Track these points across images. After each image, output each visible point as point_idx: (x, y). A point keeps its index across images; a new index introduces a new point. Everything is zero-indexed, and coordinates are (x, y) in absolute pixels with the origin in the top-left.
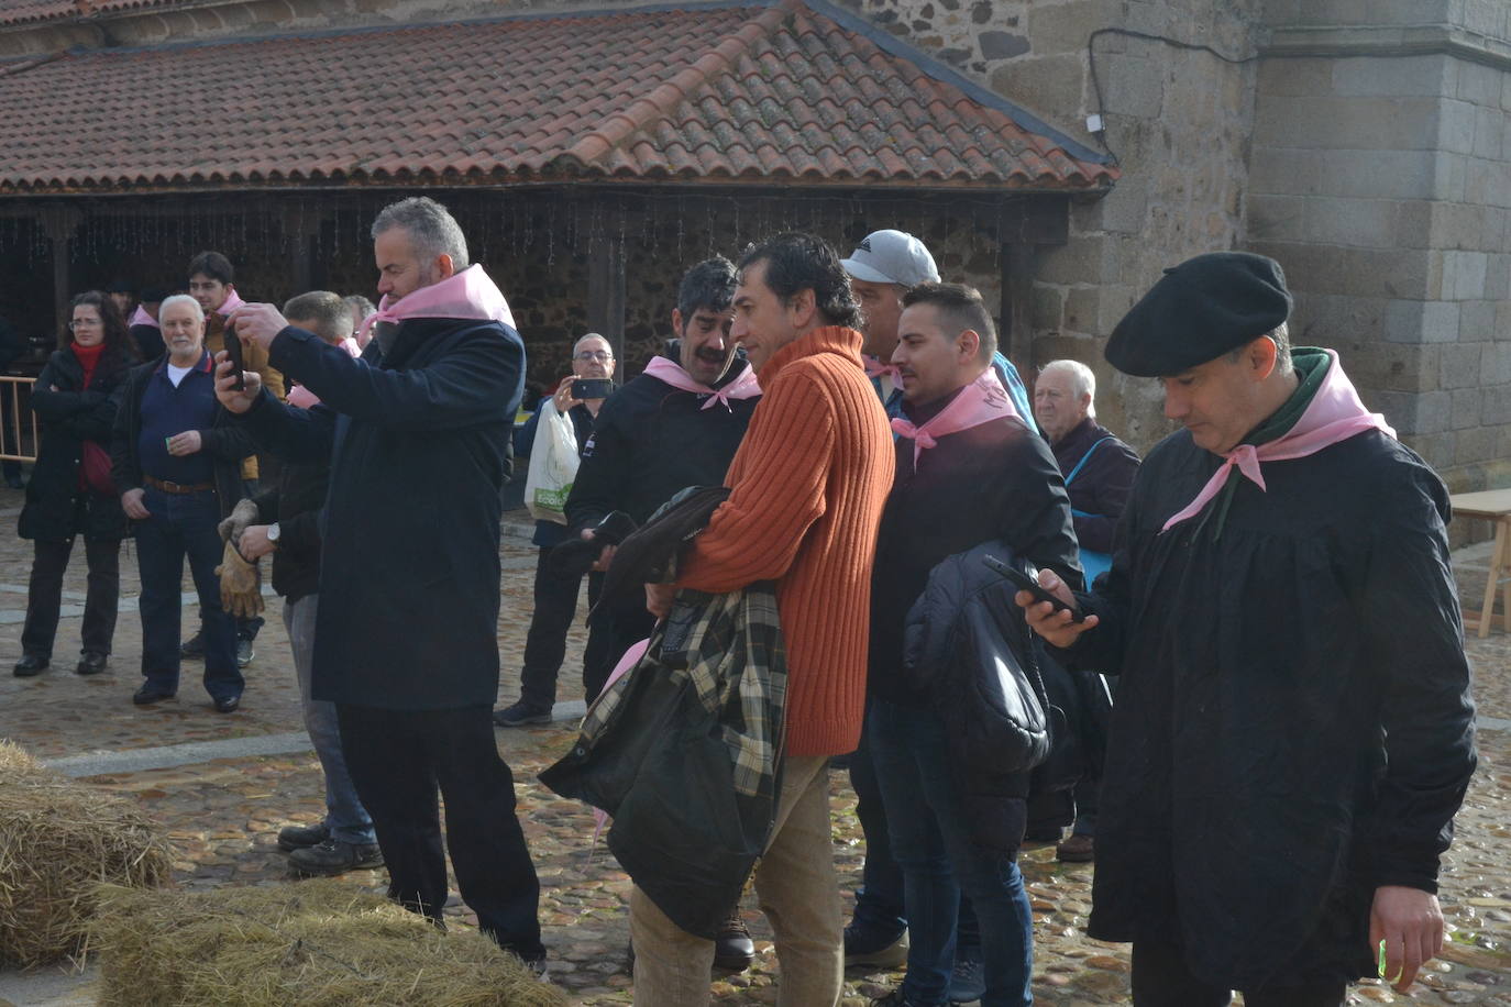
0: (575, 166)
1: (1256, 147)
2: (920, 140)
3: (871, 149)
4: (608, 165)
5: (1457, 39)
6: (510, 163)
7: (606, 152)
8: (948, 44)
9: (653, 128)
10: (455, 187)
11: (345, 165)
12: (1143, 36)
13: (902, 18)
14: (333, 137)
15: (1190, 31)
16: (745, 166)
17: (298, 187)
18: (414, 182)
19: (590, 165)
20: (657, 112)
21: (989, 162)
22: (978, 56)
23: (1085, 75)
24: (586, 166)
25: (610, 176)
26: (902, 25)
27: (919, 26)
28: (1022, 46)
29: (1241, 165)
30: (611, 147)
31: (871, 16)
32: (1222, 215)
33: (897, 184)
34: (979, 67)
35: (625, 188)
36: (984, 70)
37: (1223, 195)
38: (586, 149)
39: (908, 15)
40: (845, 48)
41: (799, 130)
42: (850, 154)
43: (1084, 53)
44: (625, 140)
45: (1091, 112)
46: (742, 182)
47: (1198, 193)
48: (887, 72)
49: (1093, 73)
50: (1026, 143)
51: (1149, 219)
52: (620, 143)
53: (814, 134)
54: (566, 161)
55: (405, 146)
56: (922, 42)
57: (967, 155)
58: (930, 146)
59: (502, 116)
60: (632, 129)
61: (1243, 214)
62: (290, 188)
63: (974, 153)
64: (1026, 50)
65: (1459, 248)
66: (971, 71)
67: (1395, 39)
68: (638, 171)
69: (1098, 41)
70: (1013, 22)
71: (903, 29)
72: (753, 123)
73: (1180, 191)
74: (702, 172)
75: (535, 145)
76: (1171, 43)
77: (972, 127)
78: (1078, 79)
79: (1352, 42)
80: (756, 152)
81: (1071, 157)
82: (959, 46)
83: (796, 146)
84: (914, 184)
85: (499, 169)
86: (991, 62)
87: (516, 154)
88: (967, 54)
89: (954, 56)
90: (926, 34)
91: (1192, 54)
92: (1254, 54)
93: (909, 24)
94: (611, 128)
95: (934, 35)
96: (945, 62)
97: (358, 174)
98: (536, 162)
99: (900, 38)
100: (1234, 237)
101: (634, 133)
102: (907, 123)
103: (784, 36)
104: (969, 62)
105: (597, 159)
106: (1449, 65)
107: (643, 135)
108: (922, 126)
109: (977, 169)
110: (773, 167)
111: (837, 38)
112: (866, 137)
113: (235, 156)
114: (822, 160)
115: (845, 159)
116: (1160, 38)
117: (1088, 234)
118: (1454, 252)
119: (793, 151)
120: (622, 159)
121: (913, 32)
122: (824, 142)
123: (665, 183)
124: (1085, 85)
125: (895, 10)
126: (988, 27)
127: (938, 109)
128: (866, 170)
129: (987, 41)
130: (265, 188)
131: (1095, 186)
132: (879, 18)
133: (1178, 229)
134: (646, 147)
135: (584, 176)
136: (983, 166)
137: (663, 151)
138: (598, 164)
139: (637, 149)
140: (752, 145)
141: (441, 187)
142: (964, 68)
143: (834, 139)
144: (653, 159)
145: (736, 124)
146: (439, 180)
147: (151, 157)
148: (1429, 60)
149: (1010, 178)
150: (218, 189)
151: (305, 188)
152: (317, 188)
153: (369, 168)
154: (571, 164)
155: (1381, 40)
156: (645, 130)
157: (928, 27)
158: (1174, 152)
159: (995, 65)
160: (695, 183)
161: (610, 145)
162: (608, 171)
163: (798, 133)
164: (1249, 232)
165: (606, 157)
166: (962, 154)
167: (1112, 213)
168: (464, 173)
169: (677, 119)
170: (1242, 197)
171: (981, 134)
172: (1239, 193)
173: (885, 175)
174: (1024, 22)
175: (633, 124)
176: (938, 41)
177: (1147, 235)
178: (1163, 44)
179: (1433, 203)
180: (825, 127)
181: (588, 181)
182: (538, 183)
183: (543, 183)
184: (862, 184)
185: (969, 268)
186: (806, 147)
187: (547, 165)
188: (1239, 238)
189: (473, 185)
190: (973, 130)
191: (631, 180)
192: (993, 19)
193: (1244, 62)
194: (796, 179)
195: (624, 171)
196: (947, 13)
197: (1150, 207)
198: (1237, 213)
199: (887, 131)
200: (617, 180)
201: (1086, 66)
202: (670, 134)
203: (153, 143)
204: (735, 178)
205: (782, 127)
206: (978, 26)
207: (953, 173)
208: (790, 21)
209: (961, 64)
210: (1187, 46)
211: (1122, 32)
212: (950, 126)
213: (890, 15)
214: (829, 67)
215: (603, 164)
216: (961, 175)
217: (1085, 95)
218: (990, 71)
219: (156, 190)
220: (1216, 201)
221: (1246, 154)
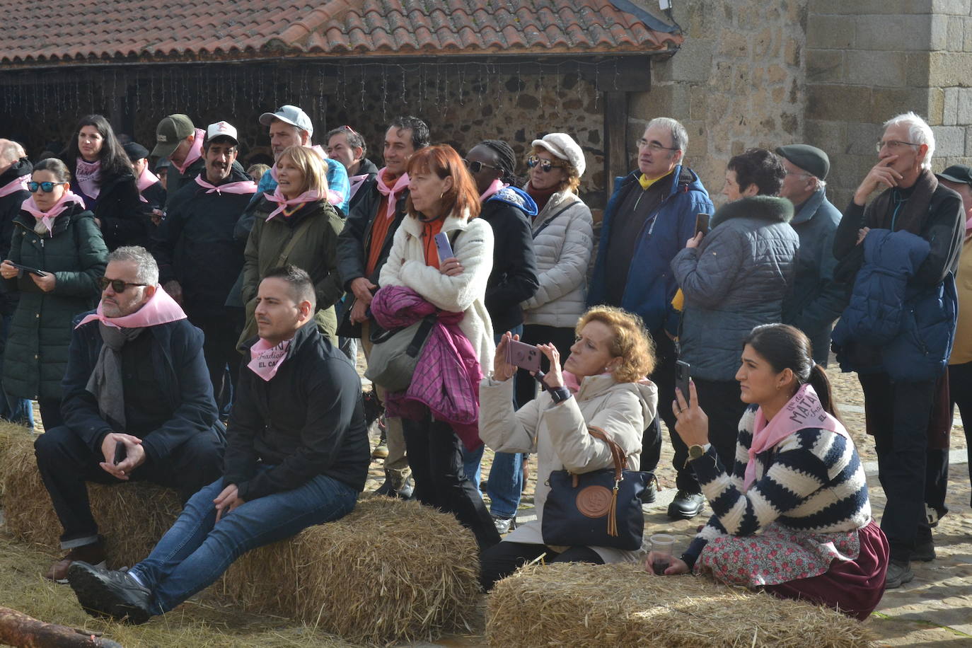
0: (282, 48)
1: (810, 14)
2: (539, 19)
3: (500, 27)
4: (306, 45)
6: (241, 46)
7: (305, 36)
9: (343, 17)
10: (208, 62)
11: (137, 48)
14: (137, 26)
17: (108, 63)
18: (182, 59)
19: (292, 46)
20: (348, 6)
21: (585, 34)
24: (289, 47)
25: (306, 53)
29: (799, 27)
30: (309, 32)
32: (783, 65)
33: (515, 52)
35: (319, 61)
37: (782, 51)
38: (290, 35)
41: (450, 15)
42: (483, 32)
44: (320, 26)
46: (402, 54)
47: (759, 50)
50: (616, 19)
52: (316, 30)
53: (459, 18)
54: (275, 43)
55: (180, 33)
57: (569, 30)
58: (544, 23)
59: (248, 10)
60: (326, 19)
61: (802, 64)
62: (103, 64)
63: (575, 27)
65: (960, 85)
68: (327, 49)
72: (417, 11)
73: (742, 49)
74: (372, 48)
75: (261, 32)
77: (579, 8)
80: (414, 33)
81: (648, 29)
83: (443, 27)
84: (528, 52)
85: (234, 49)
87: (249, 37)
94: (311, 19)
97: (145, 53)
98: (257, 43)
100: (795, 81)
101: (328, 21)
102: (531, 7)
105: (297, 41)
107: (334, 23)
108: (542, 8)
109: (574, 39)
110: (423, 43)
112: (498, 19)
113: (69, 42)
114: (461, 37)
115: (479, 35)
117: (663, 83)
118: (956, 88)
119: (442, 30)
120: (317, 41)
122: (464, 24)
123: (347, 56)
128: (492, 42)
130: (87, 64)
131: (665, 49)
133: (742, 77)
134: (335, 32)
135: (290, 53)
136: (580, 36)
137: (348, 34)
138: (299, 45)
139: (328, 33)
140: (413, 27)
141: (200, 62)
143: (474, 20)
144: (338, 39)
145: (405, 12)
146: (198, 57)
147: (15, 43)
149: (599, 45)
150: (56, 66)
151: (112, 64)
152: (120, 64)
153: (152, 50)
154: (278, 46)
156: (338, 20)
158: (735, 22)
160: (368, 56)
161: (309, 31)
162: (305, 50)
163: (449, 17)
164: (808, 77)
165: (304, 41)
166: (566, 29)
167: (679, 68)
168: (212, 53)
169: (363, 9)
170: (801, 51)
171: (584, 14)
172: (798, 48)
173: (505, 46)
175: (327, 16)
177: (713, 82)
179: (931, 54)
180: (469, 12)
181: (291, 56)
182: (260, 59)
183: (263, 58)
184: (490, 52)
185: (587, 110)
186: (452, 27)
187: (264, 46)
188: (799, 82)
189: (219, 61)
190: (580, 10)
191: (323, 55)
194: (441, 51)
195: (316, 49)
197: (714, 62)
198: (797, 63)
199: (515, 14)
200: (313, 55)
202: (354, 20)
203: (19, 32)
204: (395, 52)
205: (437, 14)
207: (555, 43)
212: (562, 8)
215: (302, 45)
219: (16, 67)
220: (776, 55)
221: (803, 20)
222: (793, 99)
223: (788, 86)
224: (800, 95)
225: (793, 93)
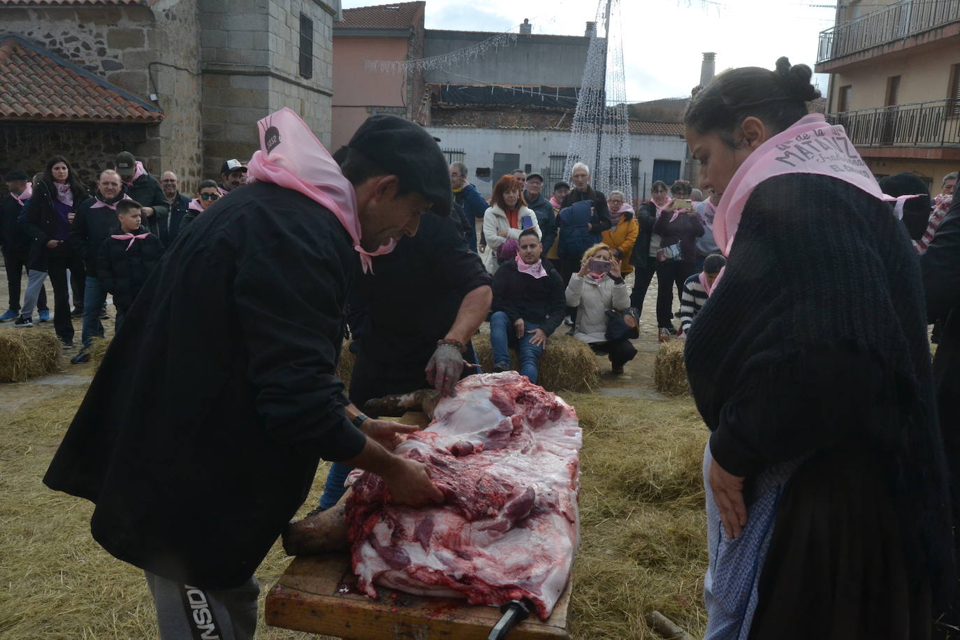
1: (203, 105)
2: (87, 102)
3: (70, 105)
5: (273, 71)
8: (87, 63)
12: (167, 65)
13: (65, 52)
15: (180, 63)
16: (23, 112)
21: (117, 111)
22: (101, 69)
23: (148, 79)
26: (65, 54)
27: (74, 55)
28: (120, 66)
29: (199, 112)
31: (50, 50)
32: (195, 130)
34: (102, 73)
36: (105, 75)
37: (194, 124)
39: (68, 51)
40: (43, 63)
41: (38, 97)
42: (63, 108)
43: (147, 71)
45: (151, 93)
47: (187, 123)
48: (65, 74)
49: (151, 79)
50: (128, 104)
51: (173, 132)
53: (44, 99)
56: (75, 62)
57: (107, 108)
58: (92, 105)
61: (201, 130)
63: (110, 108)
64: (123, 68)
66: (98, 74)
67: (252, 70)
69: (152, 67)
70: (116, 57)
71: (66, 56)
72: (18, 94)
73: (182, 122)
76: (175, 67)
78: (145, 80)
79: (237, 70)
81: (147, 110)
82: (92, 65)
83: (40, 104)
84: (90, 120)
86: (106, 72)
88: (97, 68)
89: (90, 69)
90: (77, 59)
91: (183, 72)
92: (200, 72)
93: (69, 55)
95: (81, 59)
96: (87, 71)
99: (65, 60)
100: (199, 138)
102: (80, 95)
103: (14, 56)
104: (98, 71)
106: (271, 79)
108: (86, 96)
109: (113, 114)
111: (38, 58)
112: (66, 100)
114: (52, 110)
115: (61, 109)
116: (173, 66)
117: (154, 138)
119: (39, 106)
121: (71, 58)
122: (50, 103)
124: (148, 83)
125: (62, 48)
126: (105, 58)
127: (89, 89)
129: (104, 63)
131: (156, 121)
132: (54, 51)
133: (182, 136)
136: (115, 113)
140: (22, 103)
142: (96, 73)
143: (53, 101)
145: (10, 94)
148: (264, 78)
149: (126, 117)
155: (246, 70)
157: (78, 56)
158: (179, 107)
159: (109, 73)
164: (203, 136)
166: (105, 108)
167: (163, 130)
170: (200, 124)
171: (110, 100)
172: (199, 122)
173: (79, 116)
174: (120, 57)
176: (83, 62)
177: (173, 138)
178: (173, 68)
180: (48, 96)
184: (72, 120)
185: (104, 151)
186: (44, 104)
190: (106, 98)
192: (107, 55)
193: (198, 75)
194: (45, 117)
196: (86, 51)
197: (173, 128)
198: (199, 129)
199: (73, 98)
201: (148, 75)
205: (30, 96)
206: (100, 57)
207: (105, 115)
208: (15, 50)
209: (95, 71)
210: (180, 69)
211: (161, 64)
212: (97, 96)
213: (59, 51)
214: (39, 70)
216: (108, 116)
217: (148, 86)
218: (107, 75)
220: (192, 125)
221: (200, 109)
222: (199, 147)
223: (197, 140)
224: (200, 145)
225: (199, 145)
